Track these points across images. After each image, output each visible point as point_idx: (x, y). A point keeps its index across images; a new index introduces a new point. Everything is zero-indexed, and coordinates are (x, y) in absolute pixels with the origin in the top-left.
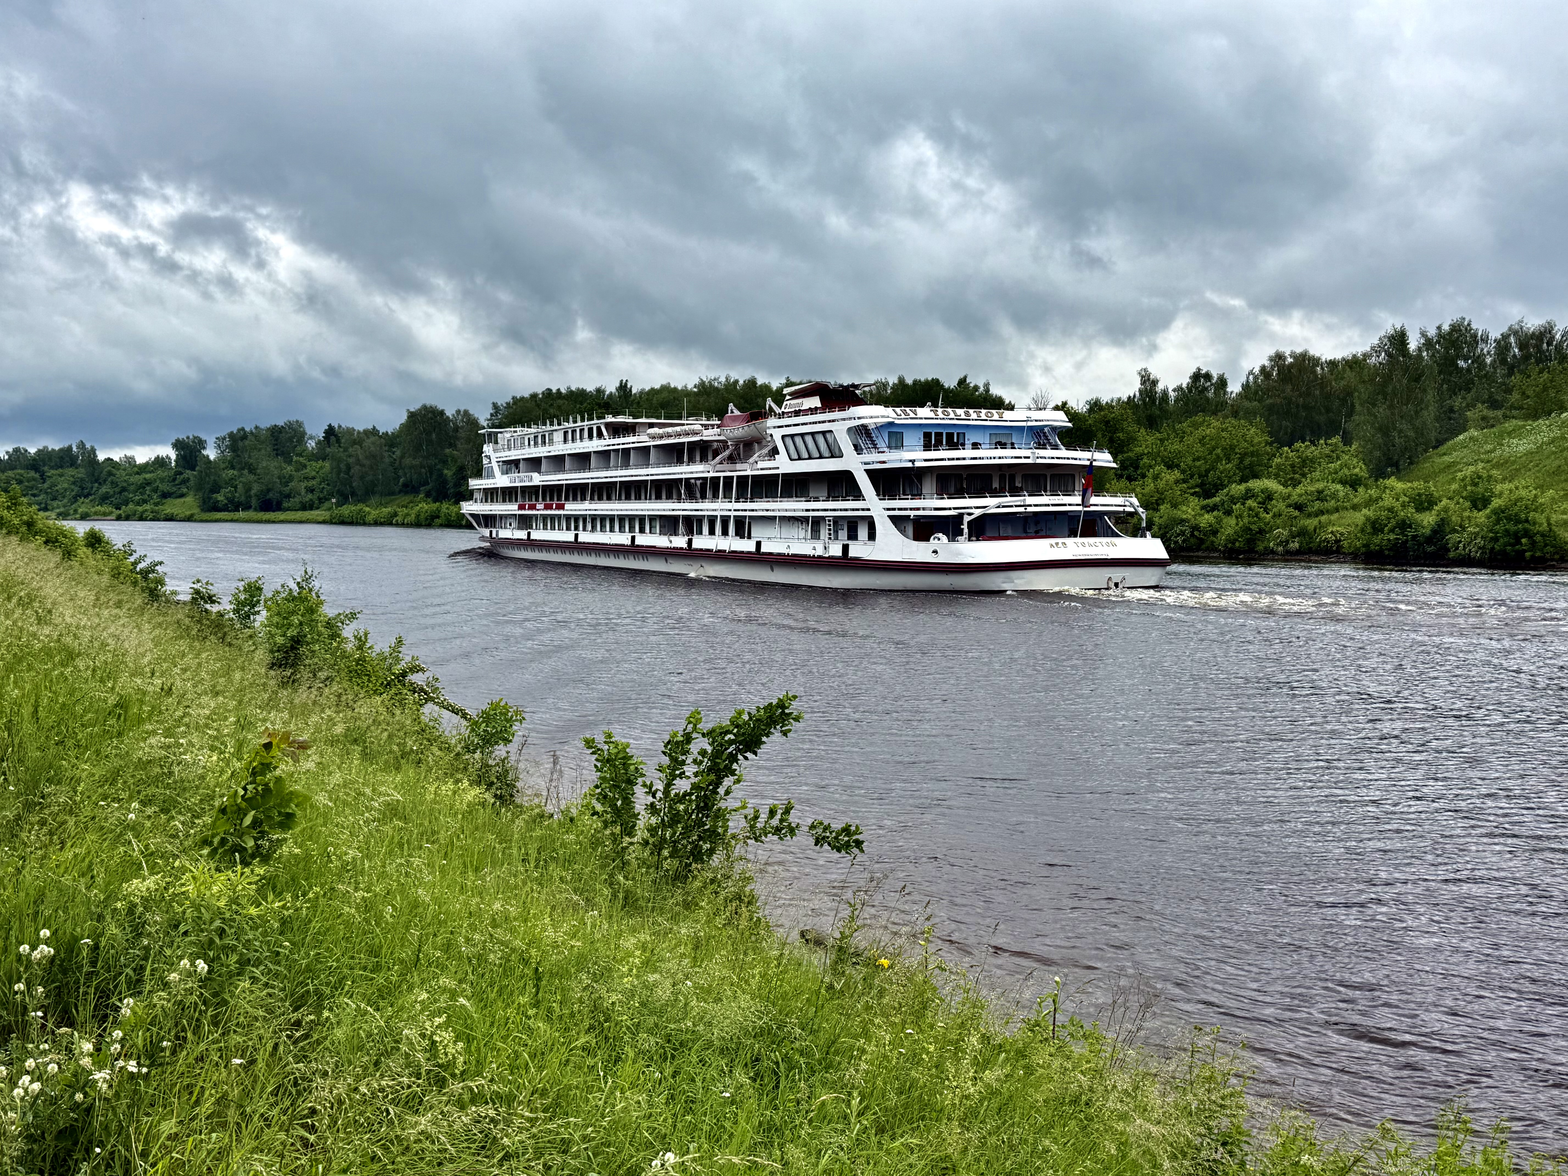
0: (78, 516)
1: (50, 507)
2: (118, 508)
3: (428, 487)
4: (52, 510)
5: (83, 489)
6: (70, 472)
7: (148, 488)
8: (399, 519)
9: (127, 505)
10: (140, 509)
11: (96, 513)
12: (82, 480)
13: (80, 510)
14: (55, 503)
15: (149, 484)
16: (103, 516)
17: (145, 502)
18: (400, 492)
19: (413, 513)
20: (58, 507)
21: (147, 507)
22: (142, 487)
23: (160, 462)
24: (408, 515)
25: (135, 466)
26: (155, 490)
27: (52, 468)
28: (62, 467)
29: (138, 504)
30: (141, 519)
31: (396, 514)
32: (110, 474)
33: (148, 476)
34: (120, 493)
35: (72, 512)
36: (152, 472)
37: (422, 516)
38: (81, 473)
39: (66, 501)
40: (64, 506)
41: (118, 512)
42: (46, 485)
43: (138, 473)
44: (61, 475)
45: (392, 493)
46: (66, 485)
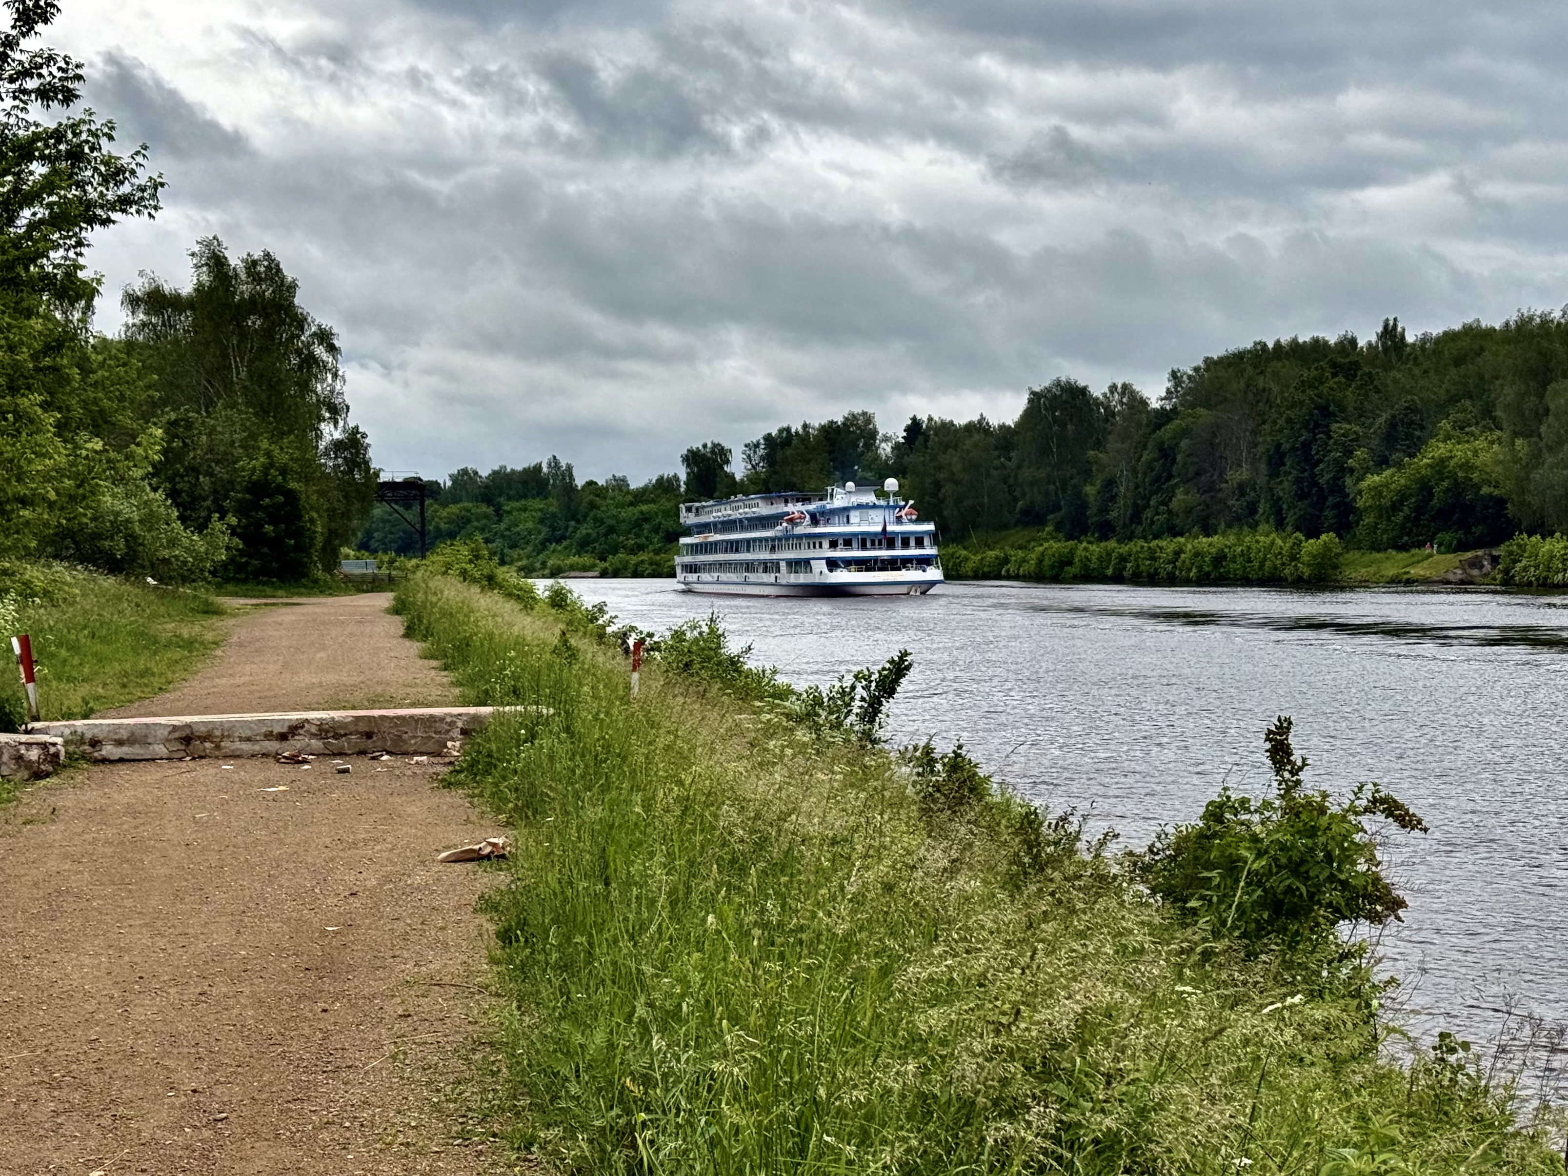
0: (547, 572)
1: (507, 559)
2: (603, 559)
3: (1059, 515)
4: (511, 563)
5: (554, 530)
6: (536, 504)
7: (646, 526)
8: (1012, 568)
9: (615, 552)
10: (634, 560)
11: (572, 568)
12: (554, 515)
13: (550, 563)
14: (515, 554)
15: (646, 518)
16: (582, 571)
17: (641, 548)
18: (1018, 523)
19: (1033, 557)
20: (520, 559)
21: (644, 556)
22: (638, 524)
23: (665, 486)
24: (1024, 561)
25: (629, 492)
26: (656, 530)
27: (510, 498)
28: (525, 497)
29: (633, 551)
30: (636, 575)
31: (1006, 561)
32: (593, 506)
33: (645, 508)
34: (606, 535)
35: (538, 565)
36: (653, 501)
37: (1047, 562)
38: (553, 505)
39: (530, 548)
40: (528, 558)
41: (603, 565)
42: (503, 526)
43: (632, 504)
44: (525, 510)
45: (1005, 527)
46: (530, 525)
